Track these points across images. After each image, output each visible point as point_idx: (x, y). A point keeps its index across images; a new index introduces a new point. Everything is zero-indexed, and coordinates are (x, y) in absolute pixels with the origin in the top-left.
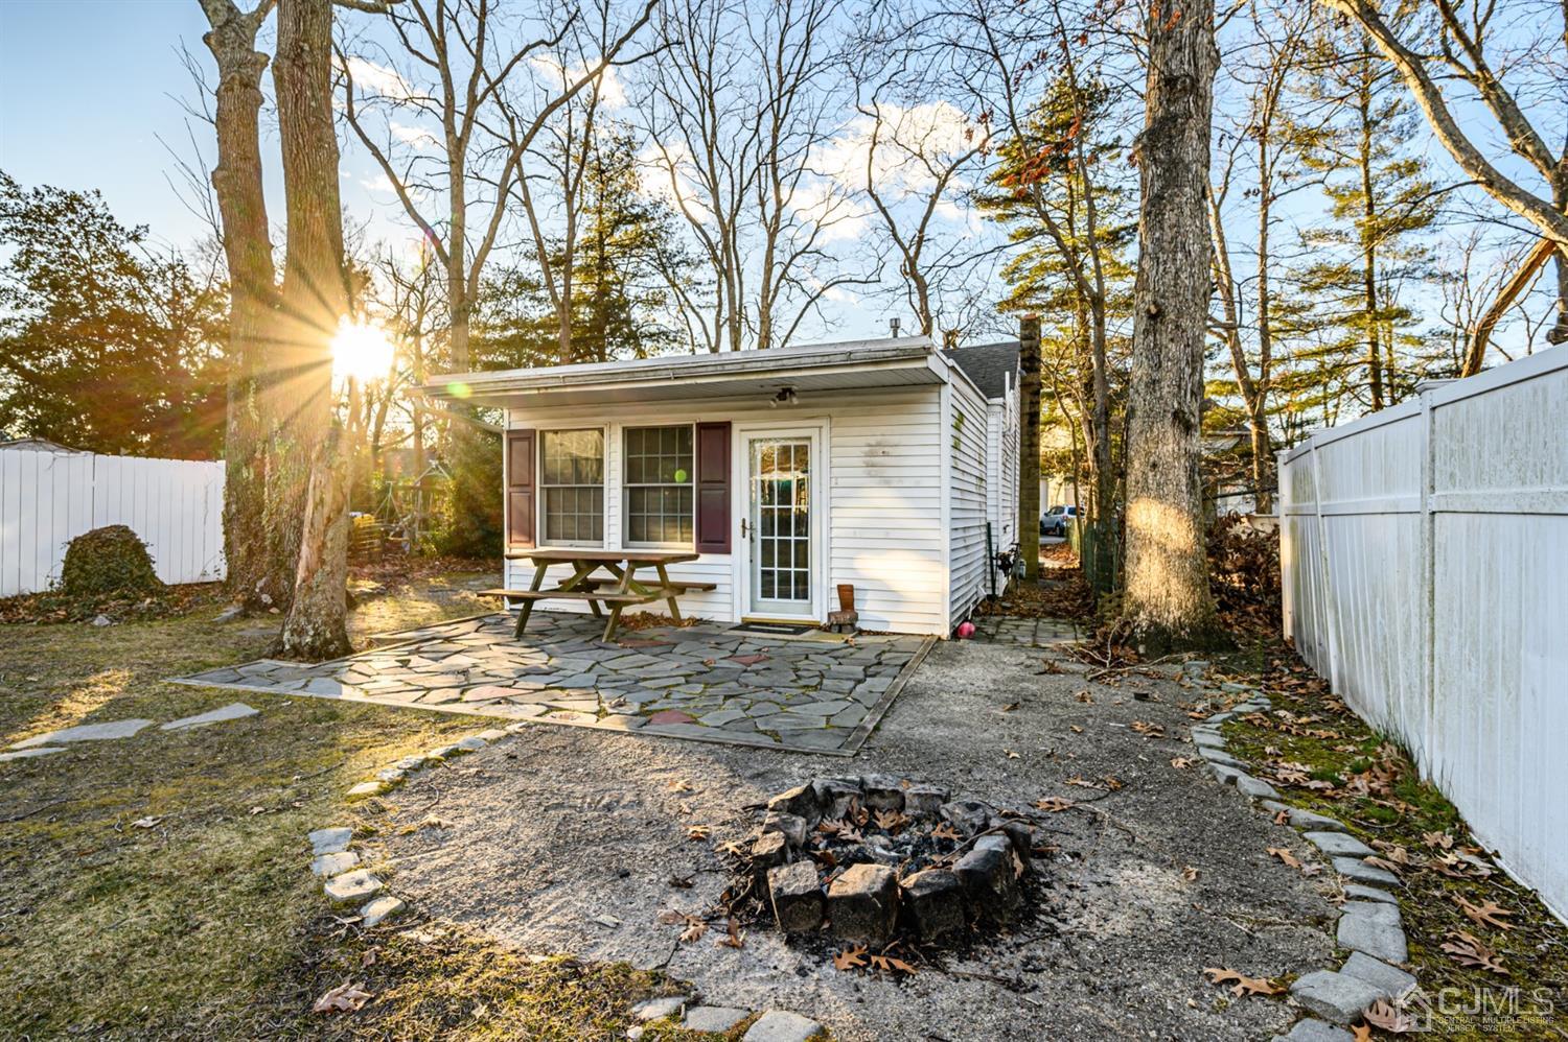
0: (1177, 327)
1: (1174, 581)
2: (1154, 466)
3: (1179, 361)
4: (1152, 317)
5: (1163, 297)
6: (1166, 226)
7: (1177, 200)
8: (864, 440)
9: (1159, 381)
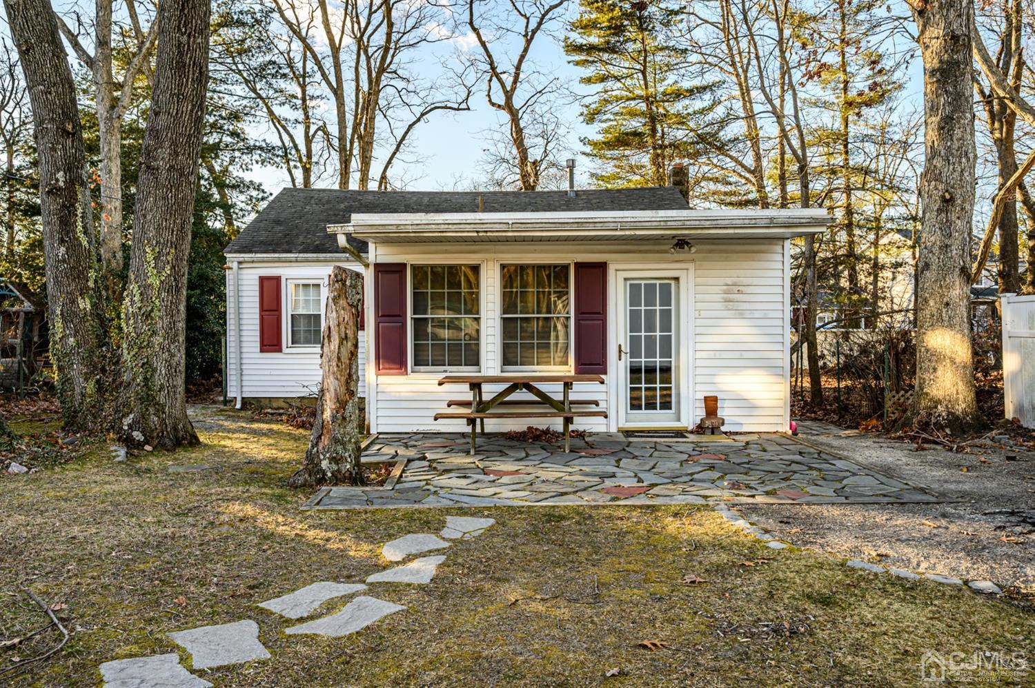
0: (962, 209)
1: (960, 384)
2: (947, 304)
3: (963, 233)
4: (945, 201)
5: (952, 187)
6: (954, 139)
7: (962, 121)
8: (722, 281)
9: (950, 246)
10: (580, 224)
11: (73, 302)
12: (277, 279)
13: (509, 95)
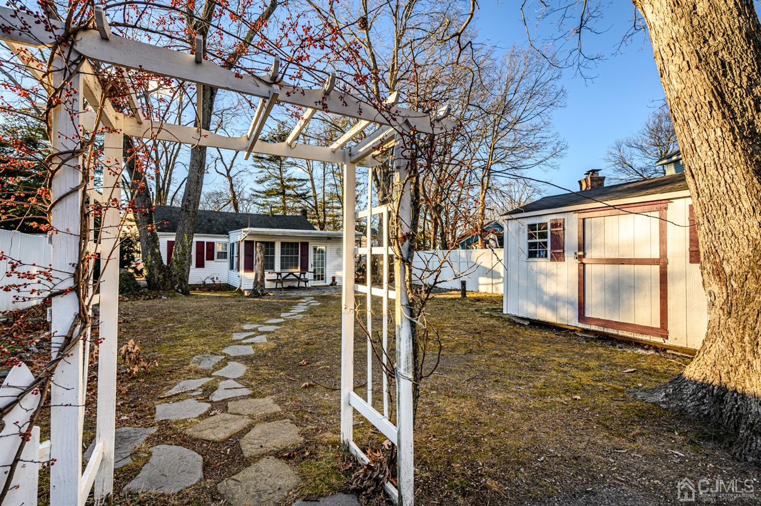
8: (336, 248)
10: (309, 233)
11: (154, 250)
12: (213, 243)
13: (228, 171)
